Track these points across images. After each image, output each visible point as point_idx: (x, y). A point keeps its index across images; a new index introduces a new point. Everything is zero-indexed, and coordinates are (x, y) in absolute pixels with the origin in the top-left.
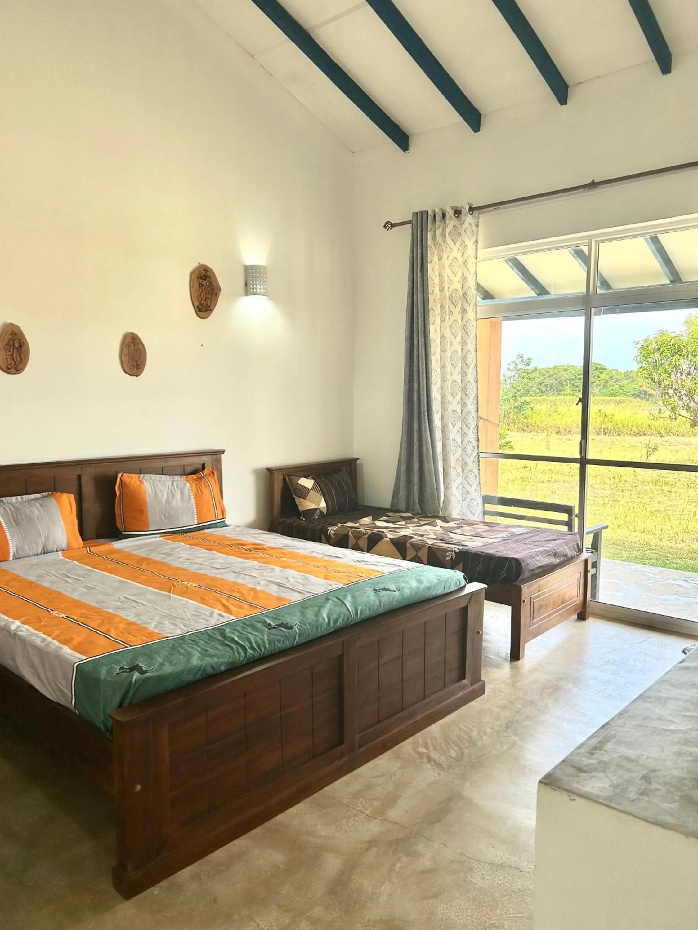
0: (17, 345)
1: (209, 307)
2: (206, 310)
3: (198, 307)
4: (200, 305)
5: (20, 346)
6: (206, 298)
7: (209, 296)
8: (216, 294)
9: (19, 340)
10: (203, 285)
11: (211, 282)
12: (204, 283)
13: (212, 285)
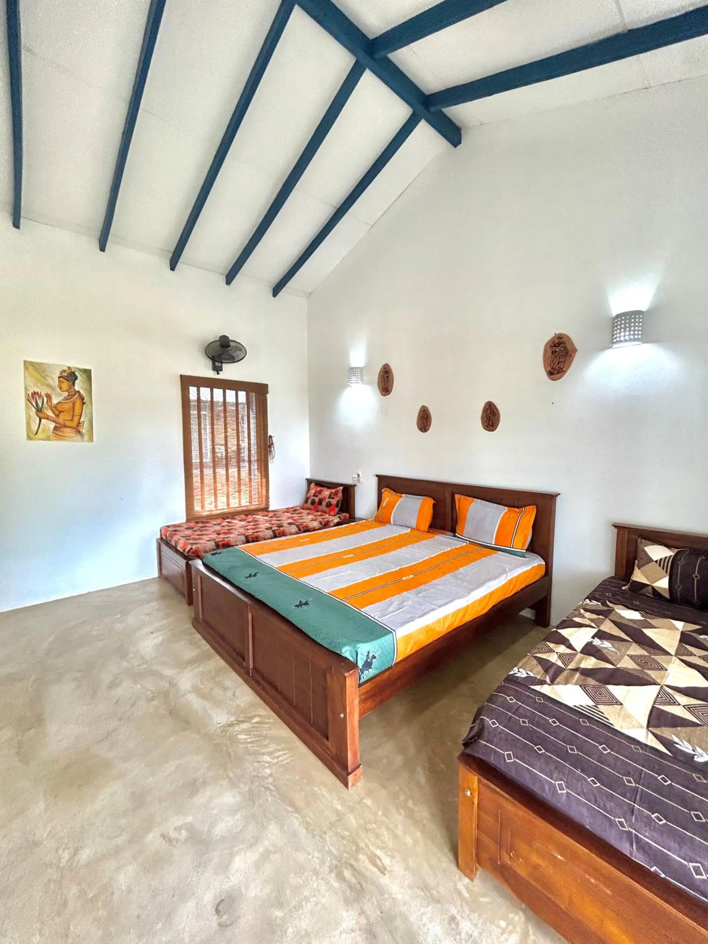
0: (426, 417)
1: (562, 369)
2: (558, 373)
3: (549, 371)
4: (553, 369)
5: (427, 417)
6: (559, 363)
7: (562, 360)
8: (571, 356)
9: (427, 414)
10: (556, 352)
11: (565, 347)
12: (557, 349)
13: (567, 349)
